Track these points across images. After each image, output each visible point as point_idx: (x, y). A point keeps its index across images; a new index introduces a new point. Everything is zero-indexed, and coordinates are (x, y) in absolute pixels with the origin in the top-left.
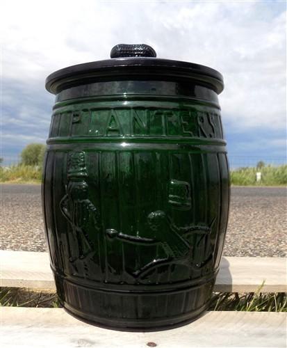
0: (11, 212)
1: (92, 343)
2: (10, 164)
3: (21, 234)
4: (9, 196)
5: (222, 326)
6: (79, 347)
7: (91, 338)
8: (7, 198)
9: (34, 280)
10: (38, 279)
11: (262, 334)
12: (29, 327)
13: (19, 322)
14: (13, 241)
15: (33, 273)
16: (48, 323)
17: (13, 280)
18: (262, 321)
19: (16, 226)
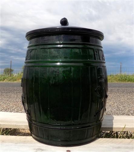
0: (16, 96)
1: (42, 150)
2: (17, 73)
3: (20, 106)
4: (15, 88)
5: (101, 144)
6: (37, 151)
7: (42, 148)
8: (15, 89)
9: (21, 125)
10: (23, 125)
11: (119, 148)
12: (16, 143)
13: (12, 142)
14: (15, 109)
15: (21, 122)
16: (24, 142)
17: (12, 125)
18: (121, 142)
19: (17, 103)
